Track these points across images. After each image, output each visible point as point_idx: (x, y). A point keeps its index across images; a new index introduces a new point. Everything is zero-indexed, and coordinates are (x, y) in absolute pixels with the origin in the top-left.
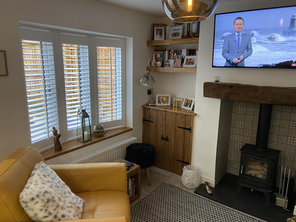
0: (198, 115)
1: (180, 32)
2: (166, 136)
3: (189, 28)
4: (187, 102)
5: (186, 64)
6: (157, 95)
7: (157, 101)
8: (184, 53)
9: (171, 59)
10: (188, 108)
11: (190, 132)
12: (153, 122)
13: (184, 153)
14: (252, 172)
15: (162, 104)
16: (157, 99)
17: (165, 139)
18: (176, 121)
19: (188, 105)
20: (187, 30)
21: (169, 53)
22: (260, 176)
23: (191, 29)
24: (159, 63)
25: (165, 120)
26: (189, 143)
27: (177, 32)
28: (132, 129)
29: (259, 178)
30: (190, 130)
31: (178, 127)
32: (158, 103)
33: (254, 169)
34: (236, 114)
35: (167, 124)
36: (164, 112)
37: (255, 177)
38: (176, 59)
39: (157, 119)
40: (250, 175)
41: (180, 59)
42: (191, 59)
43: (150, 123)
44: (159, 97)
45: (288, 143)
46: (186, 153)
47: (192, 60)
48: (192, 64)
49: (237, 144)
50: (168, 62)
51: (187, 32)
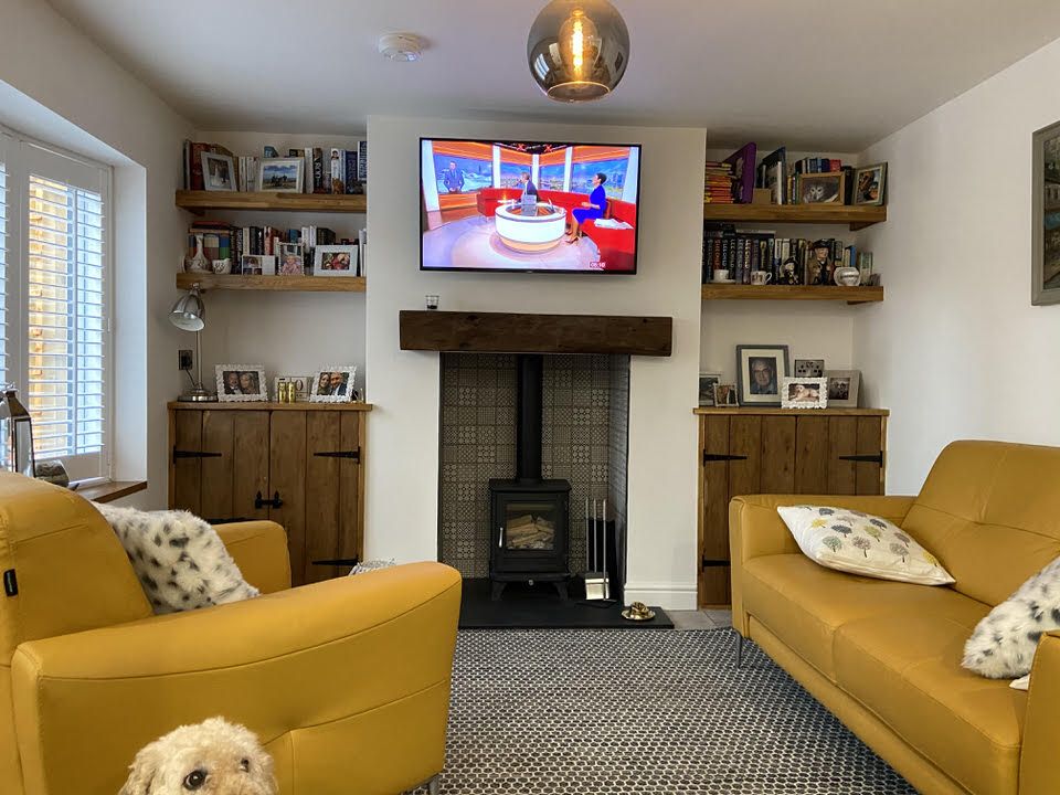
0: (376, 407)
1: (298, 175)
2: (272, 493)
3: (321, 168)
4: (329, 380)
5: (324, 267)
6: (218, 367)
7: (221, 387)
8: (309, 237)
9: (263, 254)
10: (335, 398)
11: (358, 463)
12: (215, 455)
13: (340, 531)
14: (520, 542)
15: (238, 396)
16: (220, 379)
17: (268, 502)
18: (309, 437)
19: (334, 389)
20: (315, 176)
21: (257, 235)
22: (539, 545)
23: (326, 173)
24: (223, 264)
25: (265, 440)
26: (357, 496)
27: (285, 178)
28: (145, 483)
29: (538, 550)
30: (357, 456)
31: (315, 454)
32: (227, 393)
33: (521, 535)
34: (455, 409)
35: (274, 452)
36: (263, 413)
37: (528, 550)
38: (287, 253)
39: (236, 441)
40: (517, 550)
41: (299, 254)
42: (336, 255)
43: (207, 460)
44: (226, 375)
45: (575, 460)
46: (347, 529)
47: (340, 257)
48: (343, 268)
49: (464, 489)
50: (254, 261)
51: (315, 179)
